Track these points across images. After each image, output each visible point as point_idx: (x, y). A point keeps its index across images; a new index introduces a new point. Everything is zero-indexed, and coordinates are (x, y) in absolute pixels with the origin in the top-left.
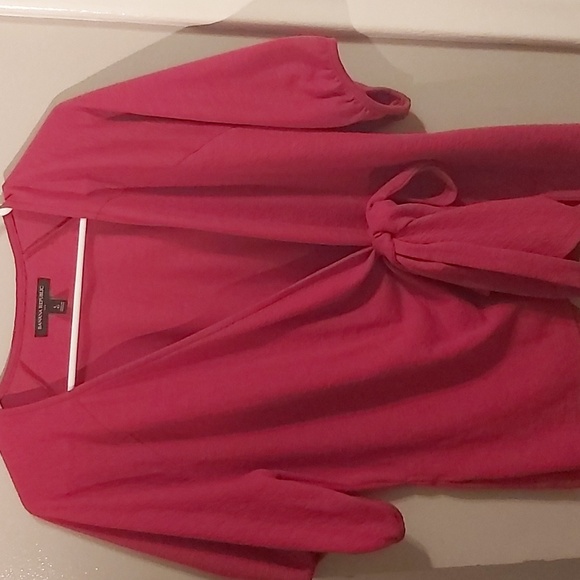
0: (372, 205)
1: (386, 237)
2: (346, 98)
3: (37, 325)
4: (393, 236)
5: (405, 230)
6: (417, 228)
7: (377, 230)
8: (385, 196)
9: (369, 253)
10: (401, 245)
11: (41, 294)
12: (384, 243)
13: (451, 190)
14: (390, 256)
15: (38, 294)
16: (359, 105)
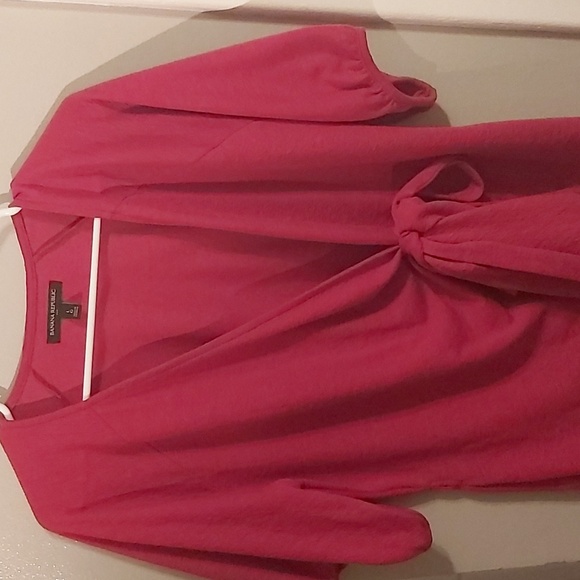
0: (398, 203)
1: (415, 235)
2: (373, 90)
3: (49, 331)
4: (421, 234)
5: (434, 229)
6: (446, 227)
7: (403, 229)
8: (412, 193)
9: (395, 252)
10: (430, 245)
11: (53, 298)
12: (412, 243)
13: (477, 184)
14: (417, 257)
15: (50, 298)
16: (387, 98)
